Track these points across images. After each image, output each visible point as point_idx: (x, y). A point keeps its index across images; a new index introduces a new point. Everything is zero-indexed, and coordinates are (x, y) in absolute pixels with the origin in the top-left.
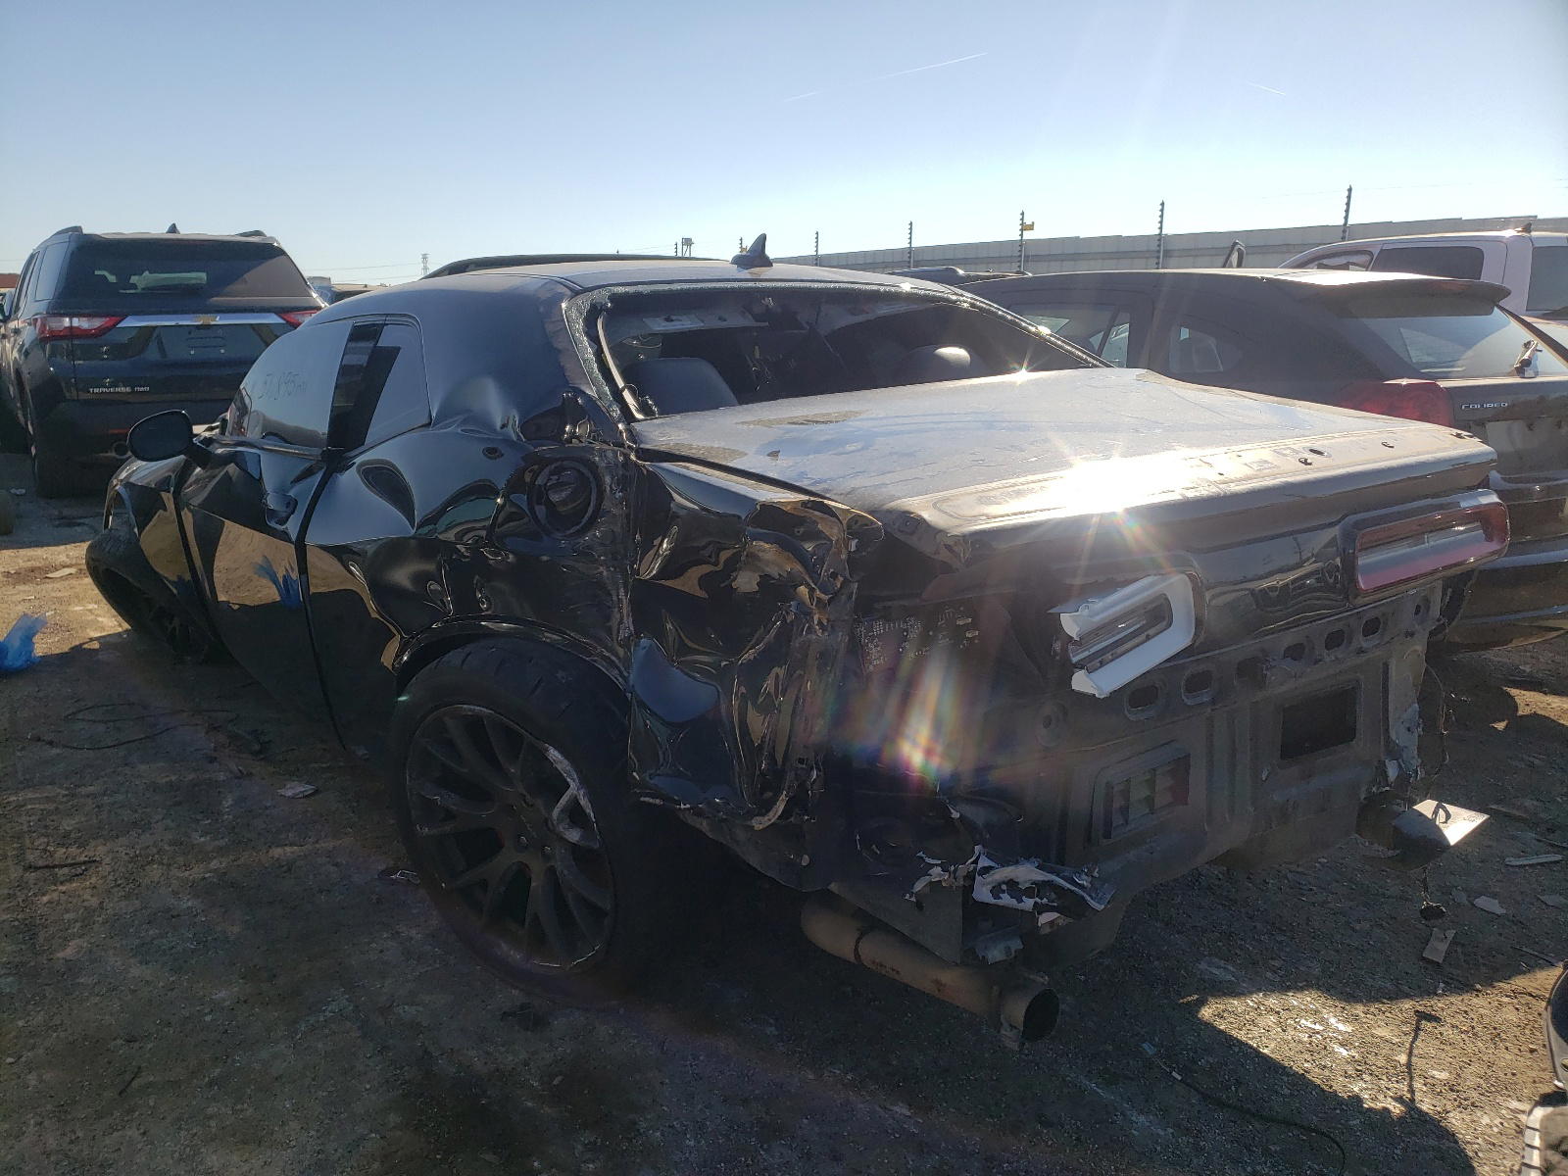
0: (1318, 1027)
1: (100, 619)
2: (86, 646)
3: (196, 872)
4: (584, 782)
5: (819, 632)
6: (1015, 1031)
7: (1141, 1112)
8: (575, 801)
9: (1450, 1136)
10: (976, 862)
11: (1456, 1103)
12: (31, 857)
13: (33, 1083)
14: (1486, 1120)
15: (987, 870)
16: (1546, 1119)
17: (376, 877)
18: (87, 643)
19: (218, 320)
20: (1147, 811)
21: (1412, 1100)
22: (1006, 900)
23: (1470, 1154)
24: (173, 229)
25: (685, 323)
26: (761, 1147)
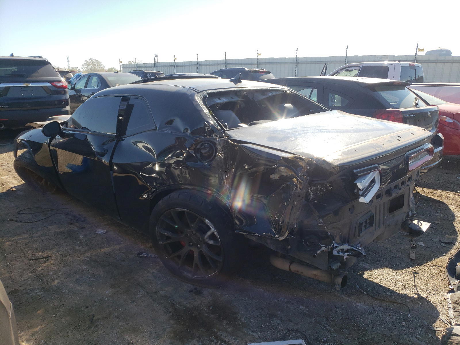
0: (393, 278)
1: (11, 181)
2: (11, 190)
3: (82, 258)
4: (216, 228)
5: (299, 190)
6: (339, 286)
7: (359, 302)
8: (213, 233)
9: (429, 302)
10: (333, 245)
11: (429, 294)
12: (29, 256)
13: (64, 321)
14: (437, 298)
15: (336, 247)
16: (451, 296)
17: (136, 255)
18: (11, 189)
19: (31, 85)
20: (365, 229)
21: (419, 294)
22: (341, 254)
23: (436, 306)
24: (12, 55)
25: (224, 100)
26: (271, 320)
